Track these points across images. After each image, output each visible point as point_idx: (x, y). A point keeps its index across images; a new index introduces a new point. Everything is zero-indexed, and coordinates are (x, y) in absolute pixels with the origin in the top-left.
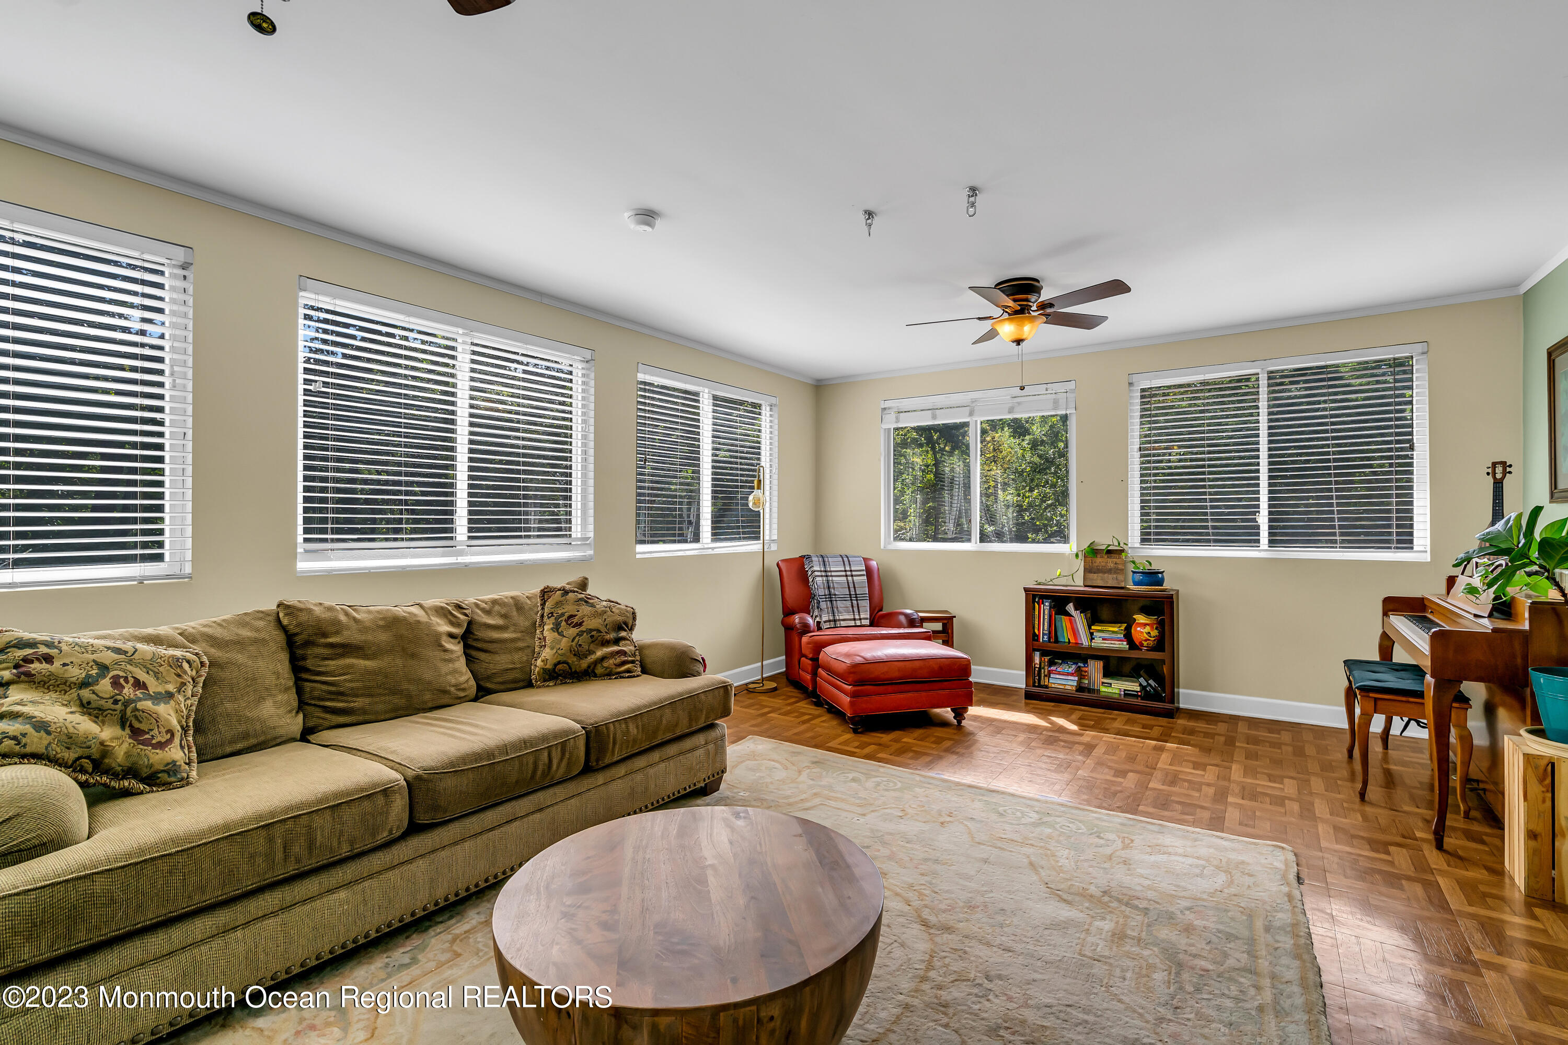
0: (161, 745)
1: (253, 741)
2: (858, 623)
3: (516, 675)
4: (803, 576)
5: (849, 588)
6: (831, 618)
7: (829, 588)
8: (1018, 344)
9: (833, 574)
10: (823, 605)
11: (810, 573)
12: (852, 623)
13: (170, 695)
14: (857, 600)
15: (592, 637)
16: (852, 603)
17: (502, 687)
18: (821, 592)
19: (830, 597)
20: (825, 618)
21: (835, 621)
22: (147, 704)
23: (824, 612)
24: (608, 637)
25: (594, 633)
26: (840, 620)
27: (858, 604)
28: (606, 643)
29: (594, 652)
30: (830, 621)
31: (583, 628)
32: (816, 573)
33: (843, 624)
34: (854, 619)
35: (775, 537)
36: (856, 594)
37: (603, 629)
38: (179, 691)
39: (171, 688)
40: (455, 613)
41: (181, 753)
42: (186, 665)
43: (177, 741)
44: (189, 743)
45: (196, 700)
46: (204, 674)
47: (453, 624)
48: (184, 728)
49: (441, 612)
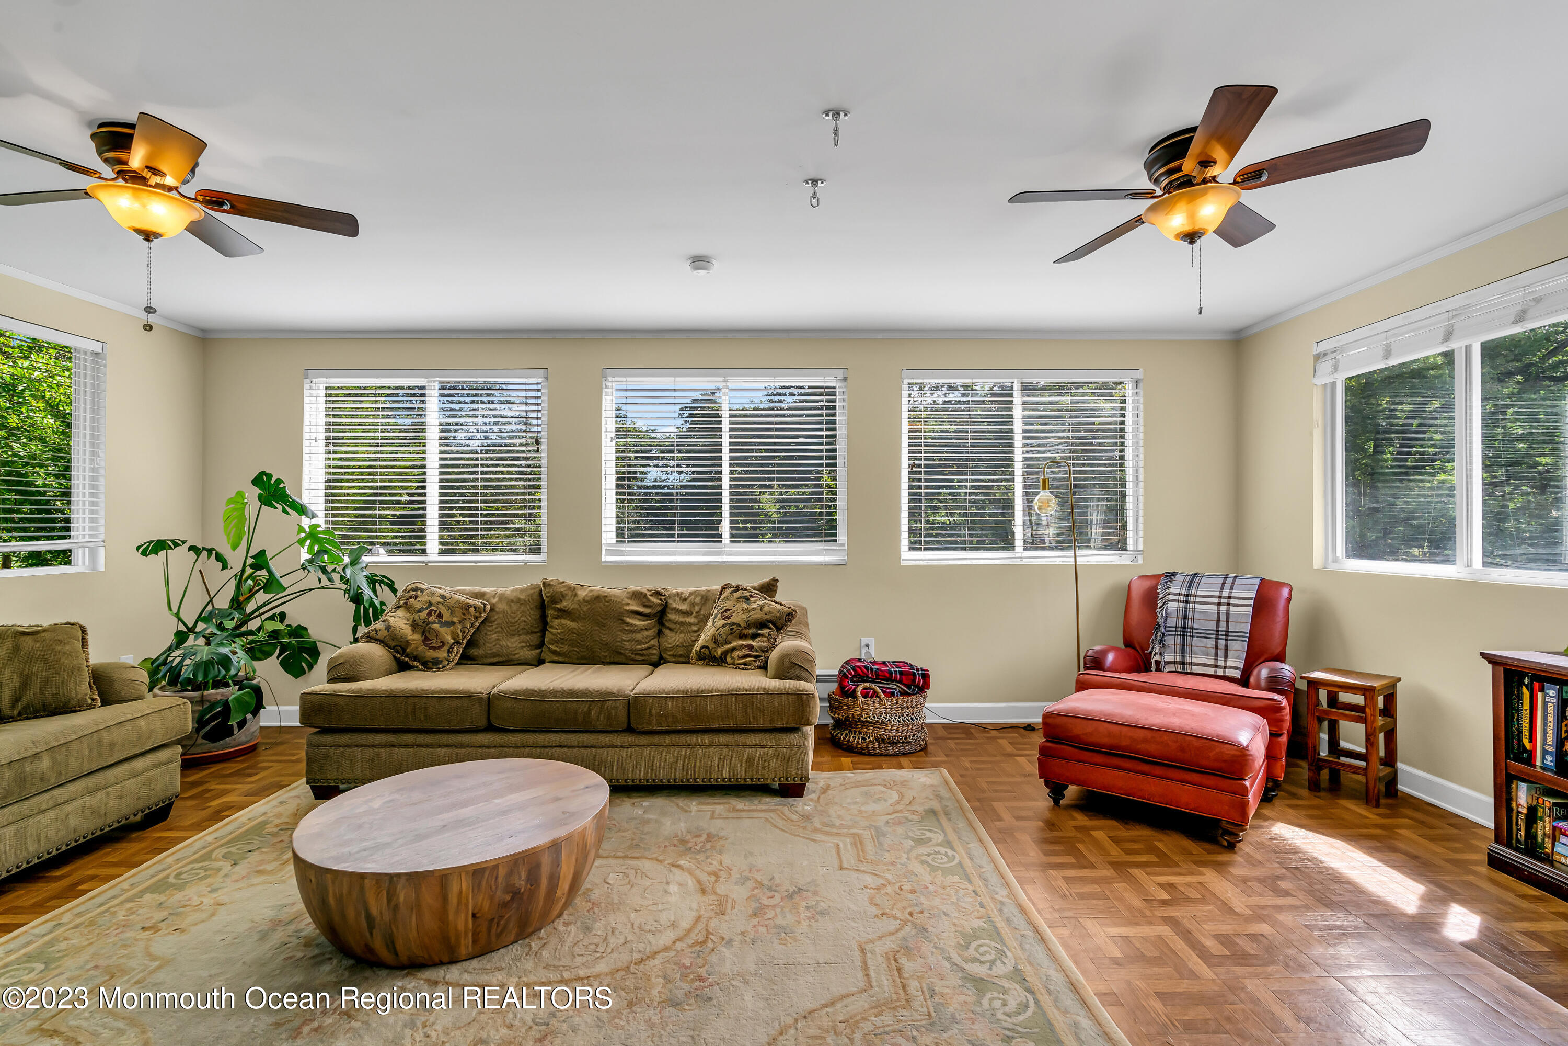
0: (434, 648)
1: (501, 659)
2: (1220, 672)
3: (681, 651)
4: (1151, 599)
5: (1218, 621)
6: (1178, 659)
7: (1185, 618)
8: (1192, 242)
9: (1198, 599)
10: (1170, 640)
11: (1161, 596)
12: (1211, 671)
13: (453, 623)
14: (1227, 640)
15: (732, 629)
16: (1217, 643)
17: (674, 659)
18: (1171, 622)
19: (1184, 632)
20: (1168, 657)
21: (1183, 663)
22: (436, 626)
23: (1168, 650)
24: (745, 632)
25: (734, 627)
26: (1191, 664)
27: (1226, 646)
28: (742, 636)
29: (730, 643)
30: (1175, 663)
31: (729, 621)
32: (1171, 597)
33: (1196, 669)
34: (1216, 666)
35: (1141, 548)
36: (1227, 632)
37: (743, 624)
38: (460, 623)
39: (456, 620)
40: (650, 598)
41: (446, 655)
42: (472, 610)
43: (446, 648)
44: (458, 651)
45: (473, 629)
46: (484, 615)
47: (645, 606)
48: (458, 643)
49: (638, 596)
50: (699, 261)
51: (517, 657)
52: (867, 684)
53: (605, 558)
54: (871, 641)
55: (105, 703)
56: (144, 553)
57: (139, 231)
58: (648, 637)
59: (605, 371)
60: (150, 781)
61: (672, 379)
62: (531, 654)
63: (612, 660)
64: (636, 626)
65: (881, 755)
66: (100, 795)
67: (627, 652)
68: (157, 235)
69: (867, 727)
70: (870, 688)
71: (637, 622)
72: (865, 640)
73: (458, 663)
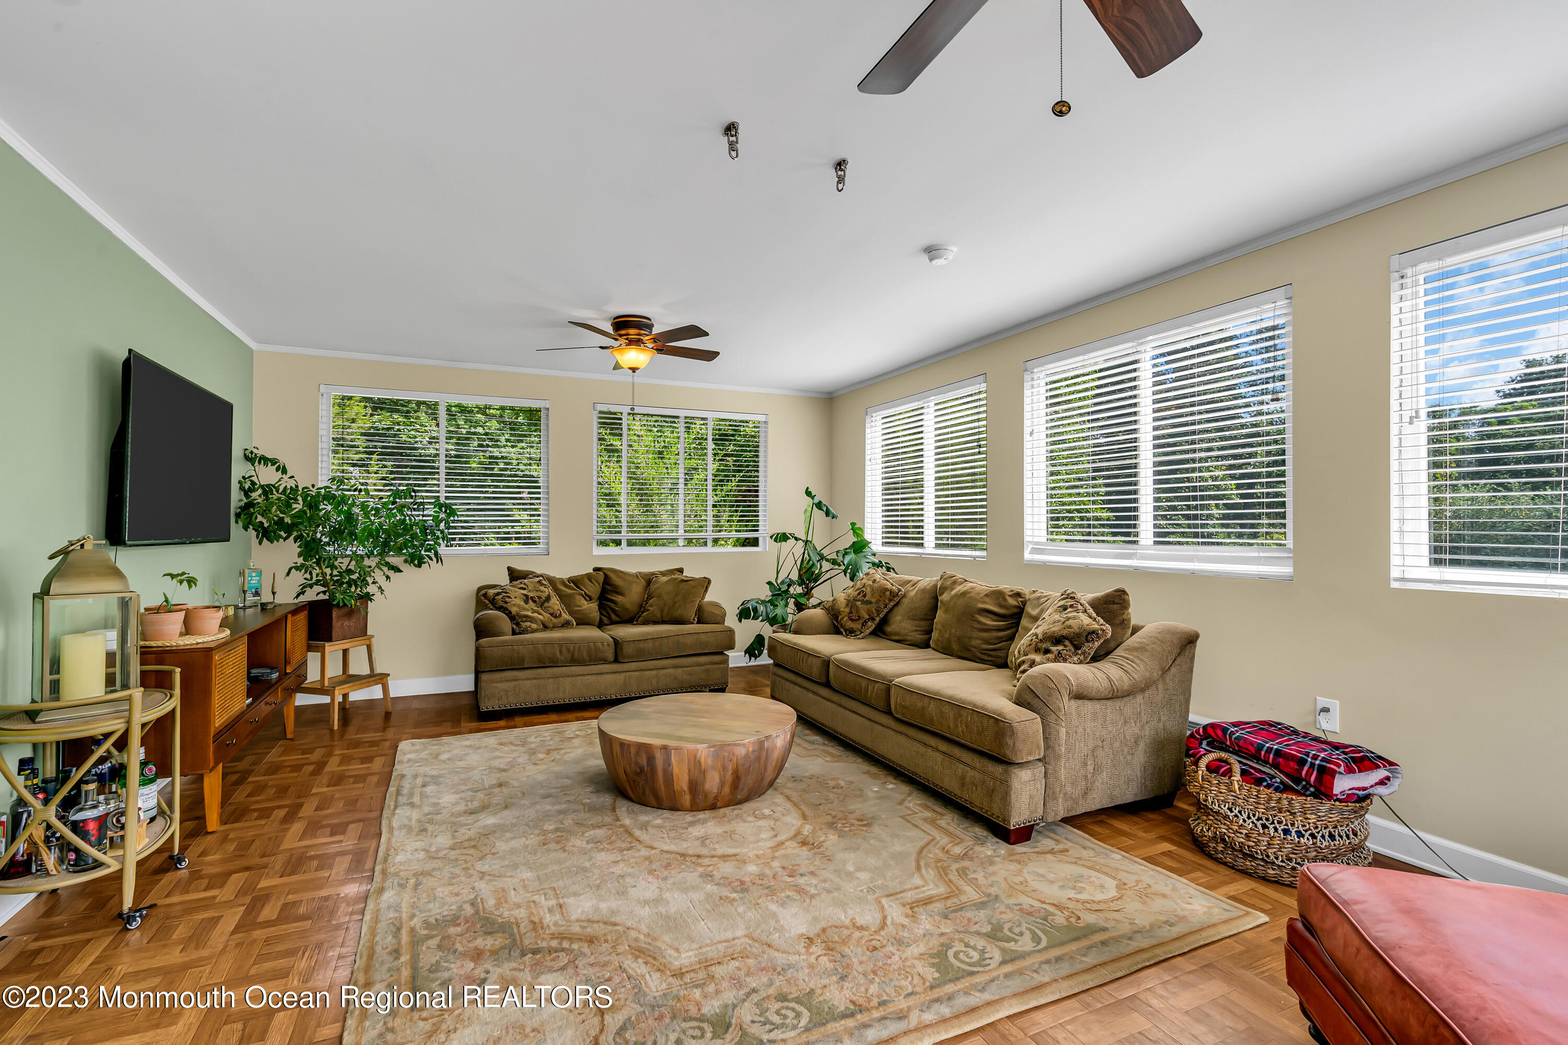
0: (852, 620)
15: (1032, 640)
22: (859, 603)
37: (1040, 636)
39: (873, 600)
40: (1008, 598)
41: (859, 627)
42: (888, 593)
43: (861, 621)
44: (871, 626)
45: (886, 610)
46: (897, 599)
47: (1001, 606)
48: (873, 619)
49: (998, 595)
50: (932, 251)
51: (909, 638)
52: (1223, 755)
53: (1027, 556)
54: (1335, 705)
55: (698, 622)
56: (776, 540)
57: (630, 368)
58: (998, 638)
59: (1026, 367)
60: (708, 671)
61: (1081, 358)
62: (919, 637)
63: (964, 655)
64: (985, 624)
65: (1225, 864)
66: (680, 670)
67: (973, 649)
68: (638, 369)
69: (1209, 814)
70: (1226, 762)
71: (989, 622)
72: (1322, 702)
73: (871, 633)
